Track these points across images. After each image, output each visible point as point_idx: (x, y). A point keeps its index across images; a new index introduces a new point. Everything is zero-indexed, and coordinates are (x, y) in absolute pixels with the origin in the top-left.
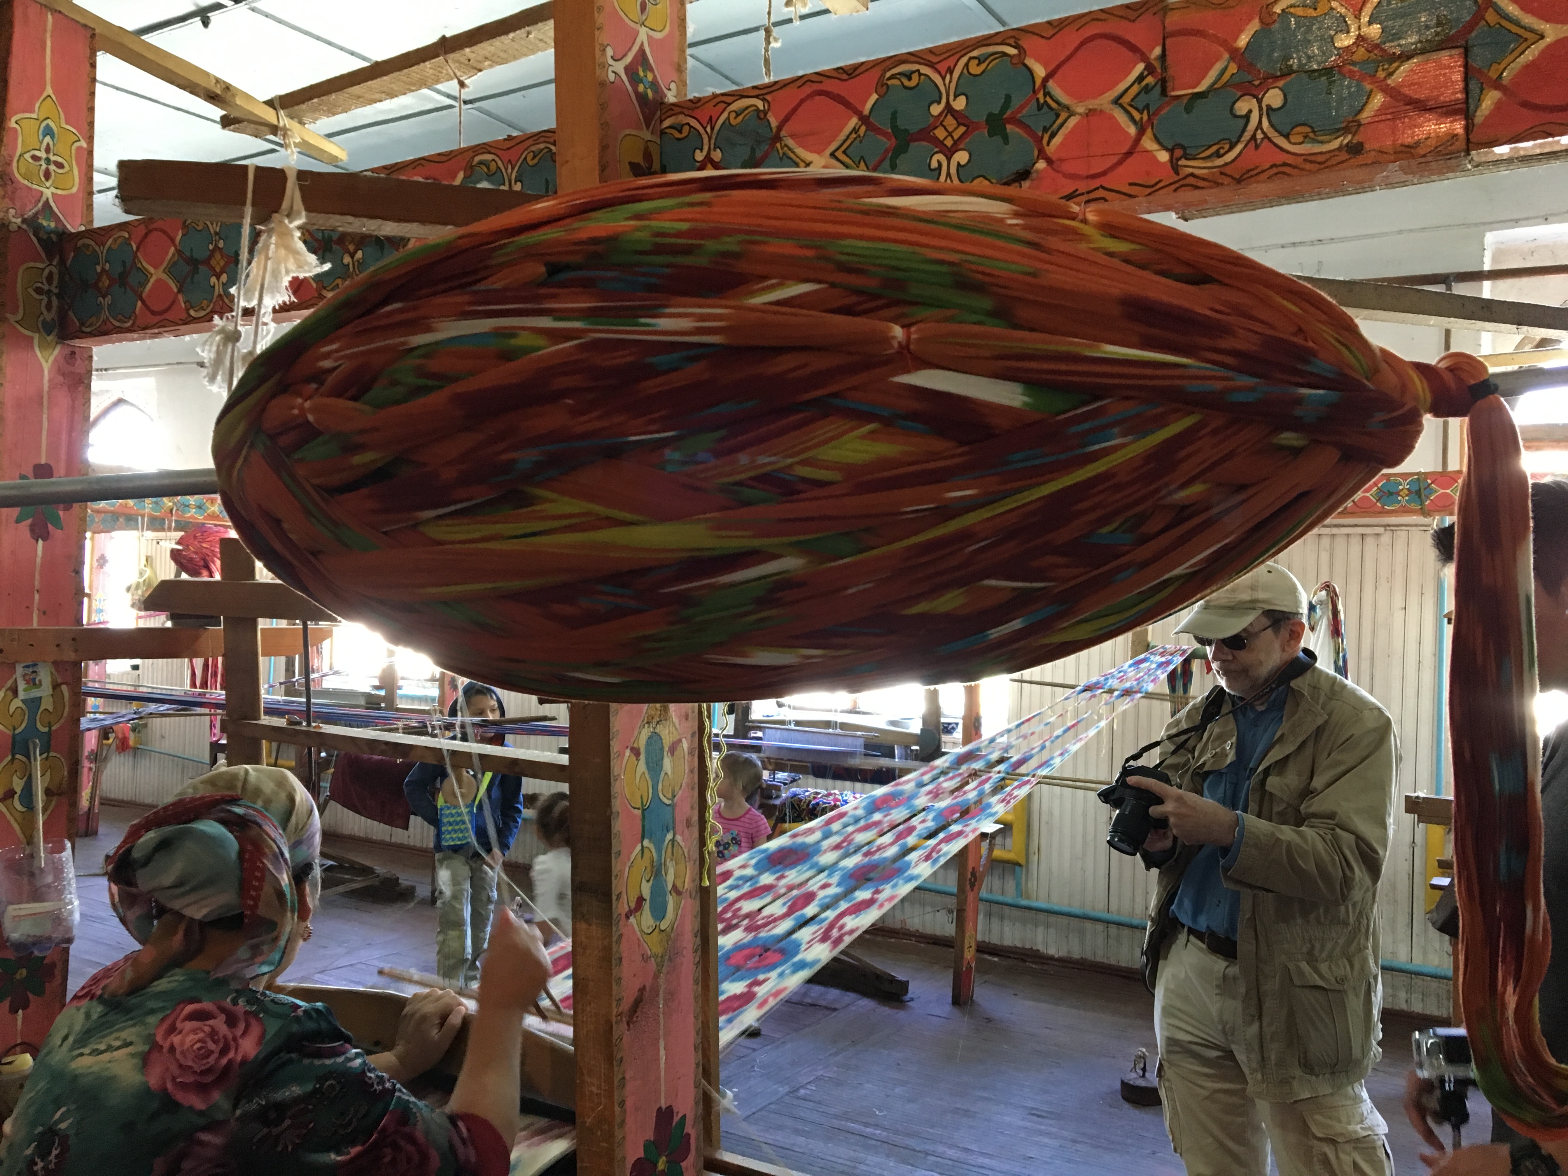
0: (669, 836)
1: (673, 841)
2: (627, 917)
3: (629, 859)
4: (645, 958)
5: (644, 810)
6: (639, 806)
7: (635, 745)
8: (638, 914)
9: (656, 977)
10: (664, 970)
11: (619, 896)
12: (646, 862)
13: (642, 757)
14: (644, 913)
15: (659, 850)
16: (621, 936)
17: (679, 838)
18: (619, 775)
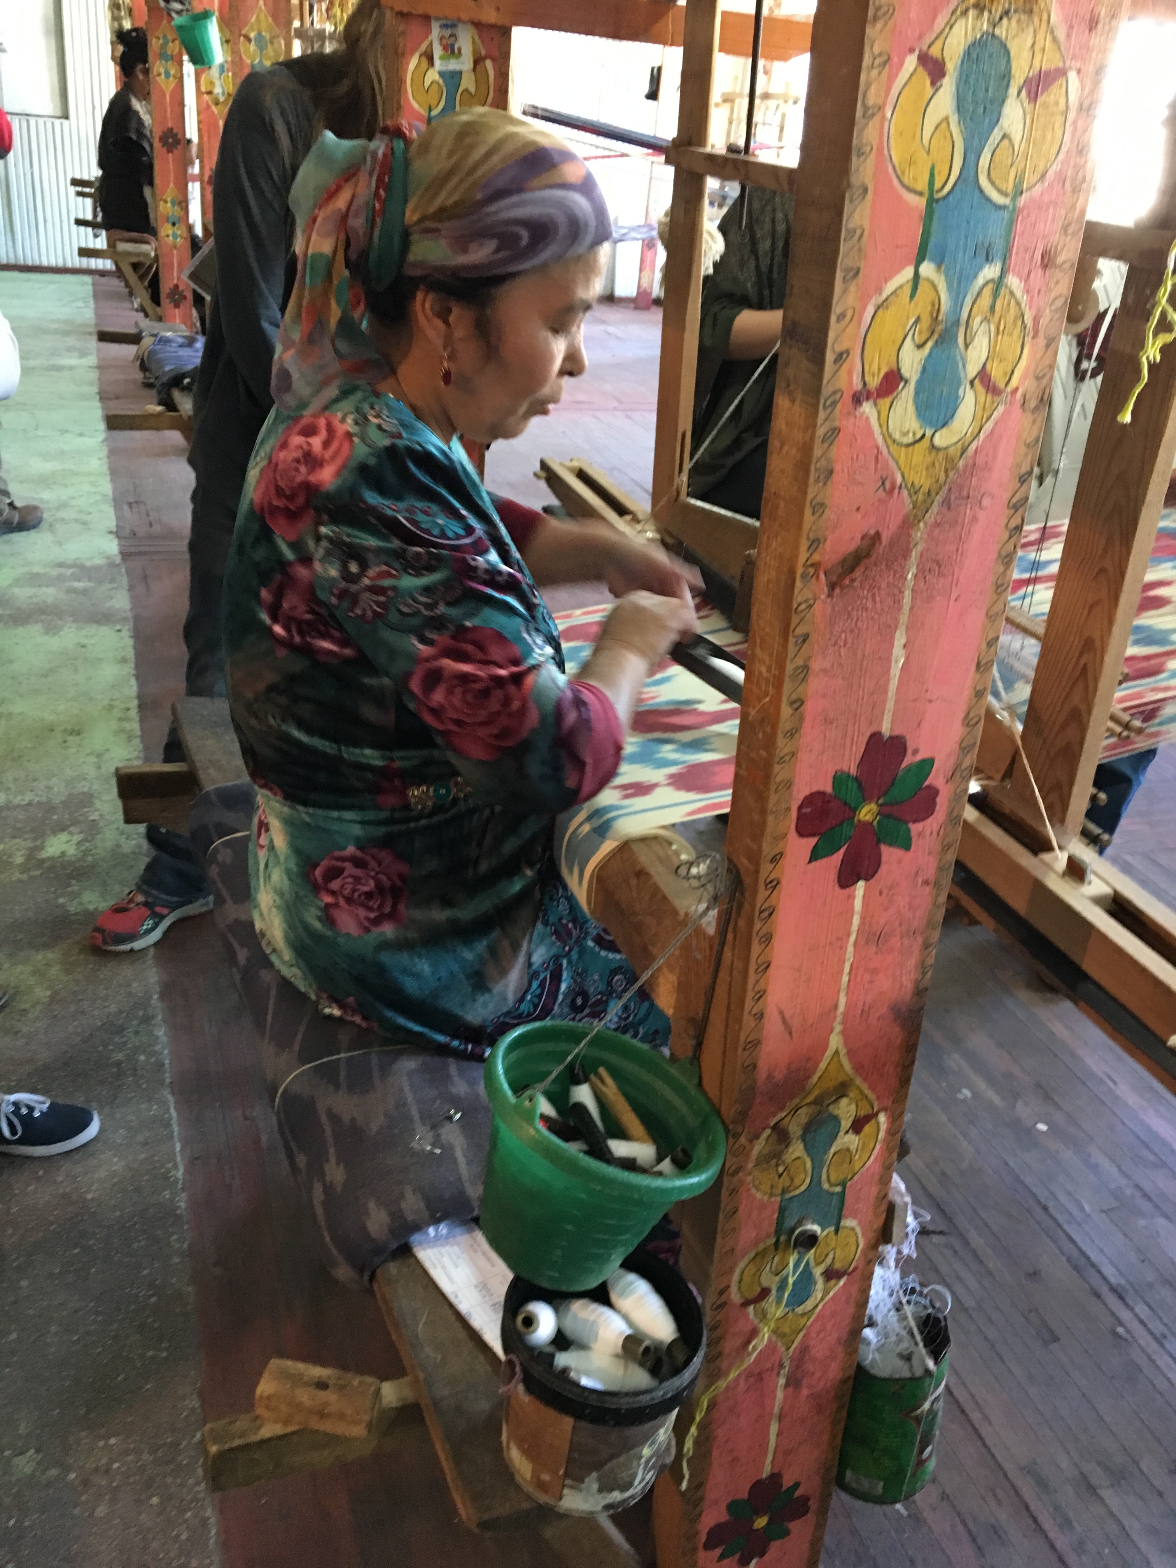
0: (991, 272)
1: (998, 284)
2: (857, 400)
3: (879, 290)
4: (887, 486)
5: (932, 201)
6: (922, 184)
7: (935, 51)
8: (885, 402)
9: (908, 524)
10: (930, 517)
11: (841, 357)
12: (922, 305)
13: (948, 84)
14: (899, 406)
15: (958, 290)
16: (835, 431)
17: (1013, 282)
18: (880, 108)
